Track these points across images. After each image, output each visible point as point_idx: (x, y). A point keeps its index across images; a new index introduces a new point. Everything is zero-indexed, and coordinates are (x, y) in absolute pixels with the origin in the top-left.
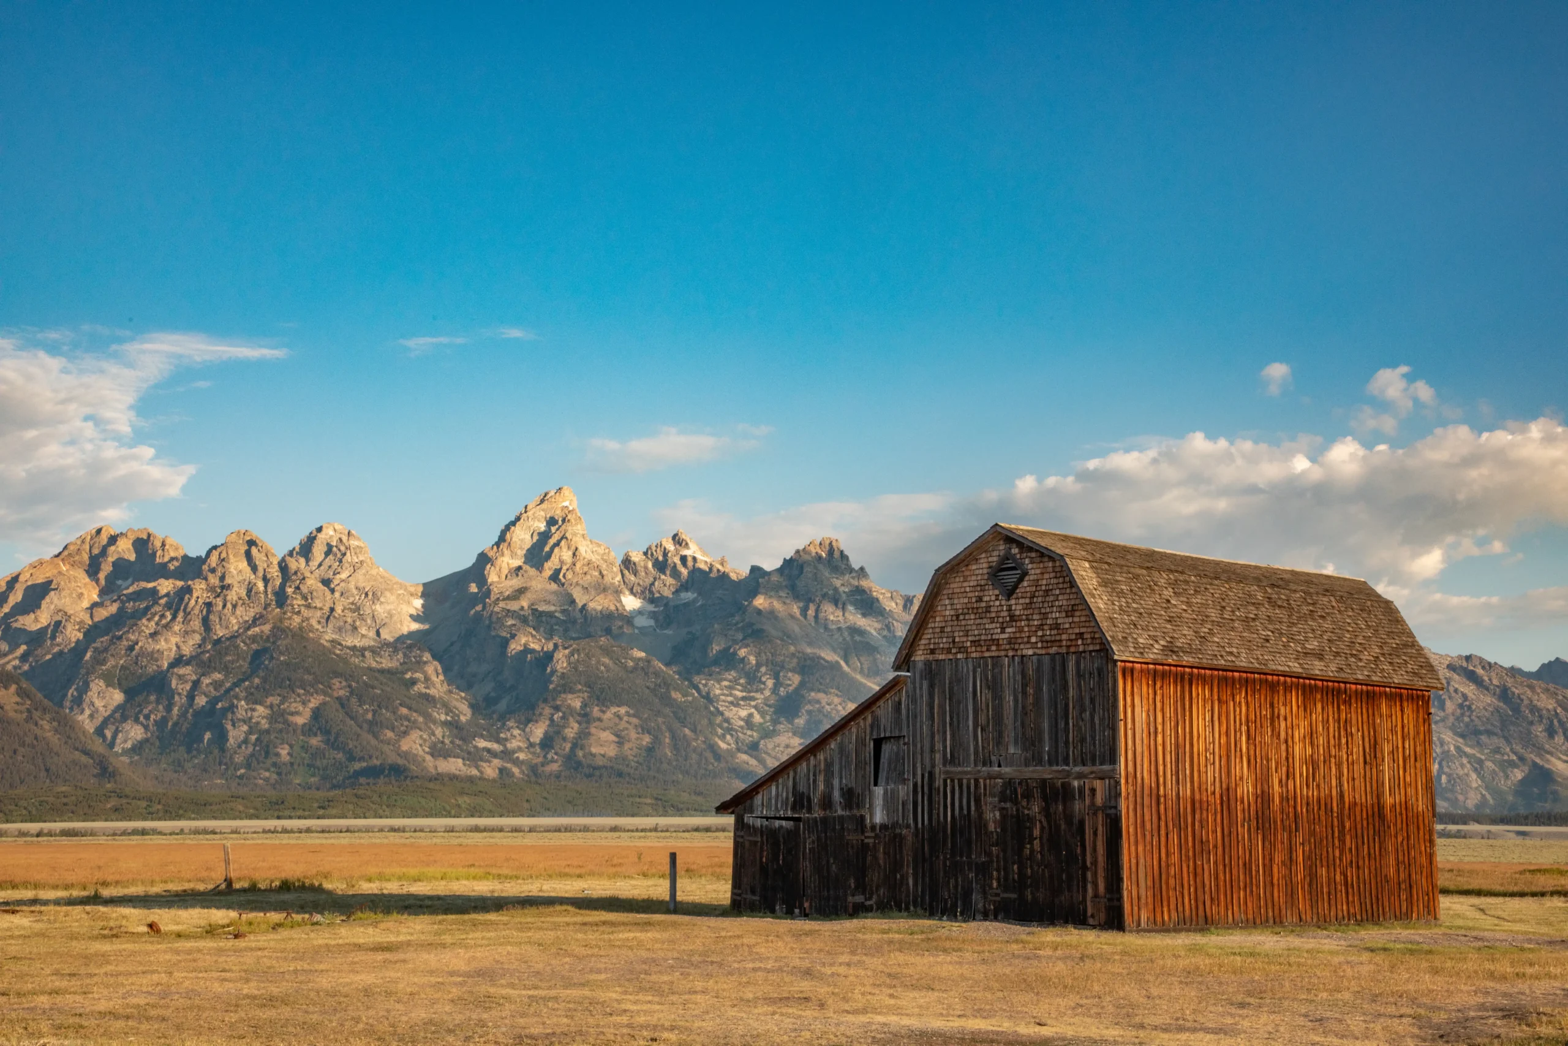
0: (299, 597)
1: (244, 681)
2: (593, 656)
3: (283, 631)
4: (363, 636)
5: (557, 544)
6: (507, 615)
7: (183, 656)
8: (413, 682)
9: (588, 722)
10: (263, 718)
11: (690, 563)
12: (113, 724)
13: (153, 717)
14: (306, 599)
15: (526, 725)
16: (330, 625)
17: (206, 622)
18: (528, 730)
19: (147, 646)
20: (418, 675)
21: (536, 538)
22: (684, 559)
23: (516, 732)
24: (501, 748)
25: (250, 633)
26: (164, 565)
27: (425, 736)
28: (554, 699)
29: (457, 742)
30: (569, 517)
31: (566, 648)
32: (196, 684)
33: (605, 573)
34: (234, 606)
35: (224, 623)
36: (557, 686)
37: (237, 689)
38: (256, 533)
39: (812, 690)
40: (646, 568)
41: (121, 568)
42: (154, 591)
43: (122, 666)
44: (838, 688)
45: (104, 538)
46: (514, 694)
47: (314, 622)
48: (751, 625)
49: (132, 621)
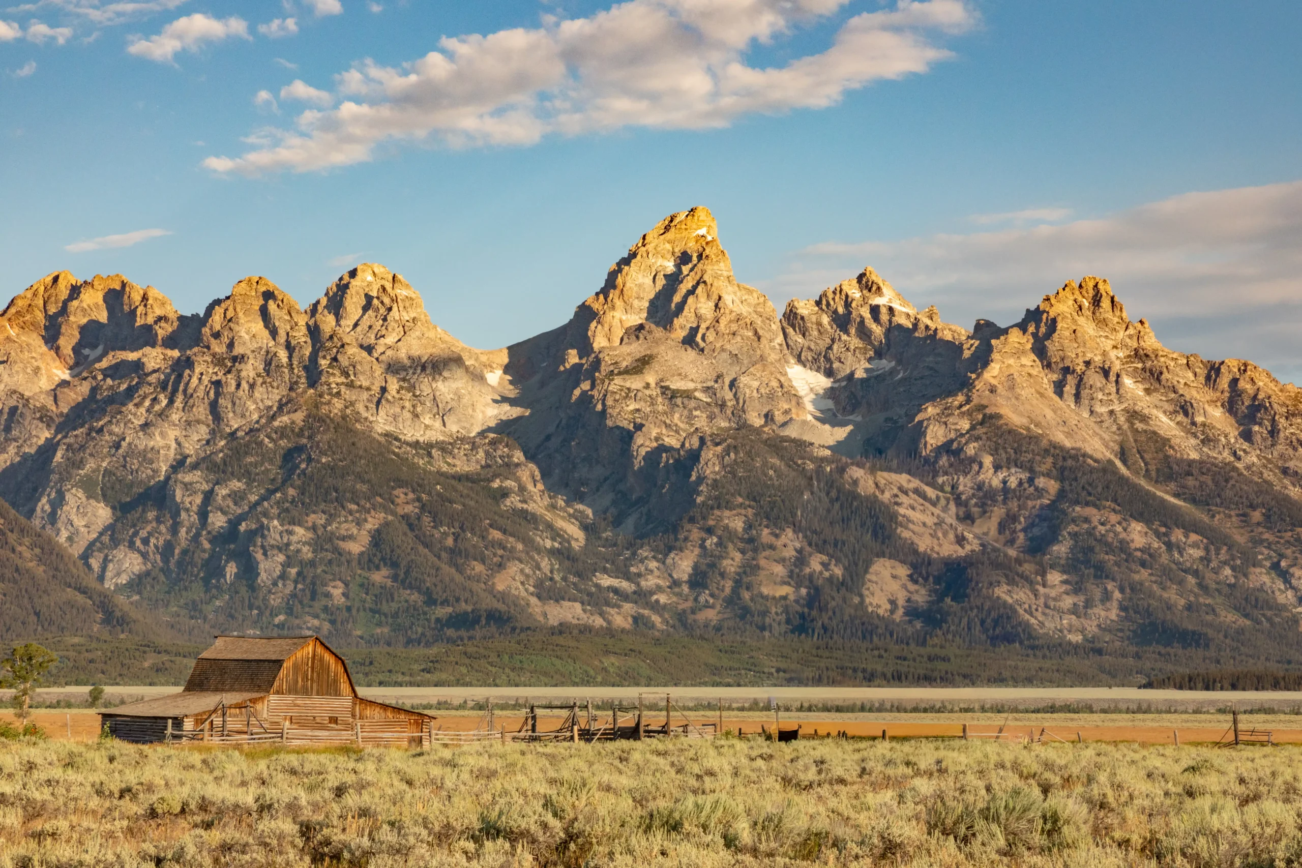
0: (337, 372)
1: (274, 491)
2: (758, 455)
3: (321, 420)
4: (427, 427)
5: (692, 292)
6: (627, 397)
7: (186, 457)
8: (504, 493)
9: (755, 550)
10: (304, 544)
11: (884, 316)
12: (100, 550)
13: (153, 541)
14: (347, 375)
15: (666, 555)
16: (382, 412)
17: (214, 407)
18: (669, 561)
19: (137, 442)
20: (509, 483)
21: (661, 282)
22: (875, 311)
23: (653, 565)
24: (633, 587)
25: (276, 424)
26: (148, 328)
27: (527, 571)
28: (704, 518)
29: (572, 579)
30: (707, 251)
31: (717, 444)
32: (208, 496)
33: (761, 332)
34: (252, 386)
35: (238, 410)
36: (709, 498)
37: (266, 504)
38: (274, 282)
39: (1077, 502)
40: (819, 324)
41: (91, 333)
42: (138, 365)
43: (106, 470)
44: (1115, 500)
45: (63, 291)
46: (644, 510)
47: (360, 407)
48: (981, 408)
49: (115, 407)
